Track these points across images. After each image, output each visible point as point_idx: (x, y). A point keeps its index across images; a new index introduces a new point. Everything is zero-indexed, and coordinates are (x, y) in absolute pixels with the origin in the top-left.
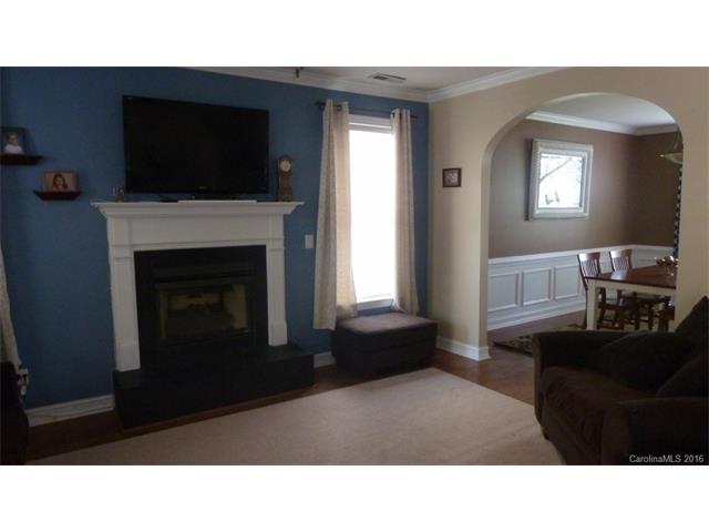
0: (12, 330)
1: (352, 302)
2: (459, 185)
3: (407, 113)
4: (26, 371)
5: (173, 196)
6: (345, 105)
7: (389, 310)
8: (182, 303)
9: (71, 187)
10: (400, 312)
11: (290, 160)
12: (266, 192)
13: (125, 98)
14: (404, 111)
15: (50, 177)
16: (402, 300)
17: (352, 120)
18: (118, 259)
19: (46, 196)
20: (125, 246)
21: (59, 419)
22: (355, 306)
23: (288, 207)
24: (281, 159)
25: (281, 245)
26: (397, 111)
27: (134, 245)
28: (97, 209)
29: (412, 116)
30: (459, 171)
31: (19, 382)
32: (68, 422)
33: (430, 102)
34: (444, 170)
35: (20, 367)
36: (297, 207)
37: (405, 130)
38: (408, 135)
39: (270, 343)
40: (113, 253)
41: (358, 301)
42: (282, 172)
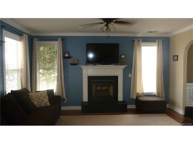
0: (64, 90)
1: (142, 92)
2: (177, 60)
3: (161, 41)
4: (66, 99)
5: (96, 64)
6: (141, 40)
7: (155, 96)
8: (99, 88)
9: (76, 63)
10: (157, 96)
11: (124, 55)
12: (118, 63)
13: (87, 44)
14: (160, 40)
15: (73, 61)
16: (158, 93)
17: (143, 44)
18: (84, 77)
19: (72, 64)
20: (86, 75)
21: (72, 109)
22: (143, 93)
23: (124, 67)
24: (122, 55)
25: (122, 76)
26: (157, 40)
27: (87, 75)
28: (81, 67)
29: (162, 41)
30: (177, 56)
31: (65, 101)
32: (73, 110)
33: (170, 36)
34: (173, 56)
35: (65, 98)
36: (126, 67)
37: (160, 45)
38: (161, 47)
39: (118, 100)
40: (84, 76)
41: (144, 92)
42: (122, 58)
